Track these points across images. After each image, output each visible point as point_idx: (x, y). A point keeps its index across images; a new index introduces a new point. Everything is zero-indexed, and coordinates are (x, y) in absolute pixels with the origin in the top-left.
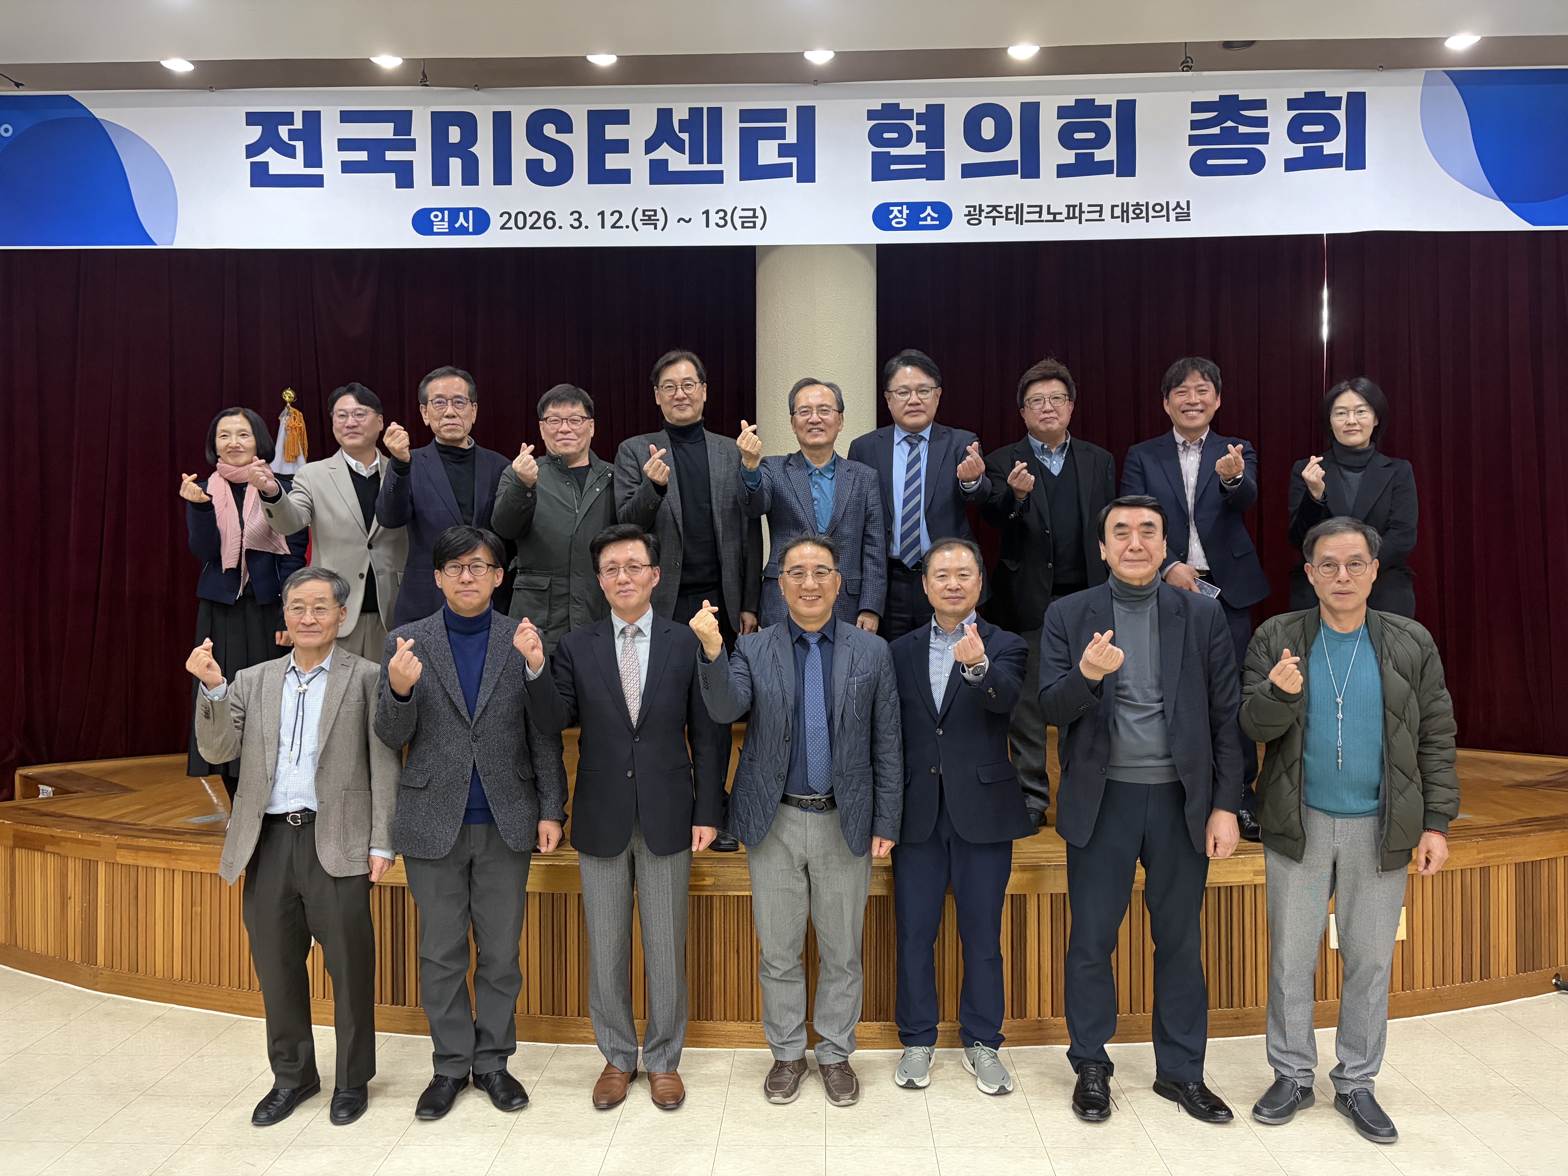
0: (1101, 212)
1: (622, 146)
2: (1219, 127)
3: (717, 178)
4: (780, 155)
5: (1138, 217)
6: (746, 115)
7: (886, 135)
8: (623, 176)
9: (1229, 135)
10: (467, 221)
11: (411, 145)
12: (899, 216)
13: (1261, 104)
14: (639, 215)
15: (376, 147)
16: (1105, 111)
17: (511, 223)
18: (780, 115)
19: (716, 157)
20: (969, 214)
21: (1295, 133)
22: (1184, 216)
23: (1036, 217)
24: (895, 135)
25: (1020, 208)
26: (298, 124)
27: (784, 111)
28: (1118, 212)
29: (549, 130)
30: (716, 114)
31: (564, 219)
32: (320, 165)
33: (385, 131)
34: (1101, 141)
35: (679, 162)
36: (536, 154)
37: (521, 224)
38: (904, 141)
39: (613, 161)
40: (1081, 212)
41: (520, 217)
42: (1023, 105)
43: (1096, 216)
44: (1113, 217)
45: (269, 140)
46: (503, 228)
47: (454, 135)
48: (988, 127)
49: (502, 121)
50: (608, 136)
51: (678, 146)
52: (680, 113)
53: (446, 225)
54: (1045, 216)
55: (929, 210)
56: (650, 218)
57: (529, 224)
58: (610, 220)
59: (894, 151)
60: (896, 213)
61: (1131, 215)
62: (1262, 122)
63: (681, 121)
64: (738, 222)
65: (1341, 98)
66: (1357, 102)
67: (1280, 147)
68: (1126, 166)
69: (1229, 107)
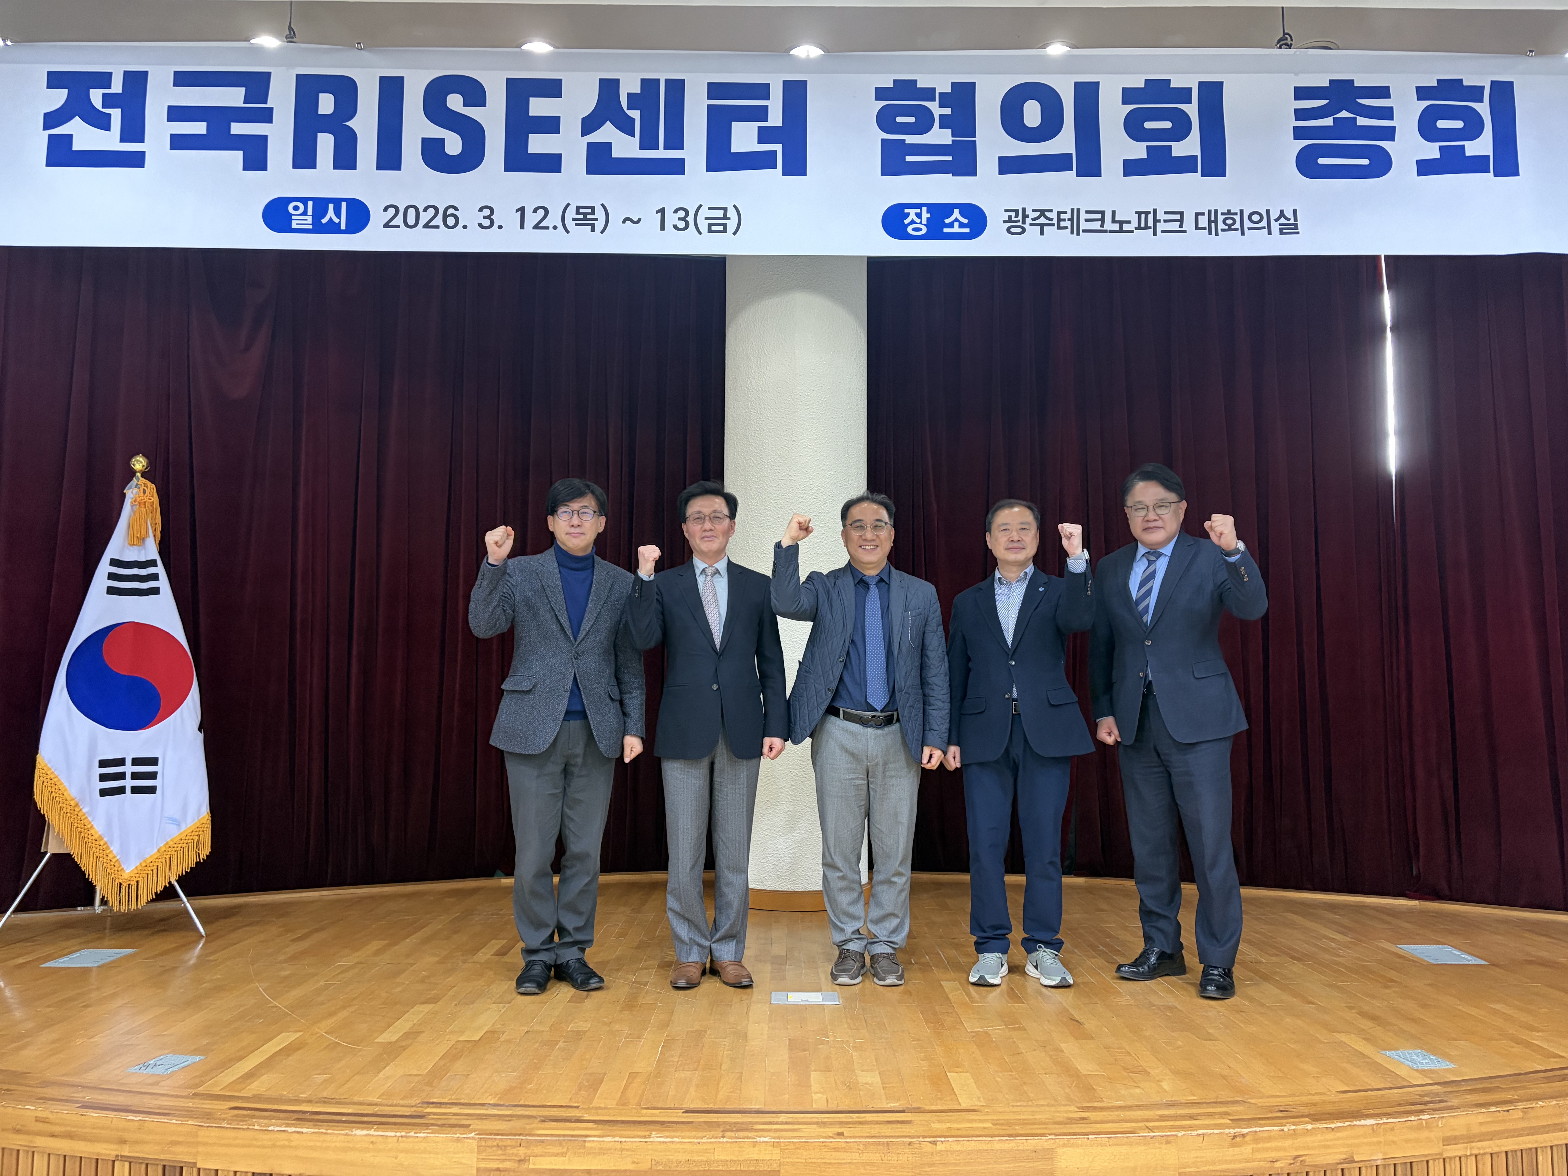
0: (1181, 221)
1: (551, 125)
2: (1331, 119)
3: (677, 167)
4: (760, 141)
5: (1230, 229)
6: (715, 90)
7: (899, 119)
8: (551, 163)
9: (1345, 128)
10: (338, 215)
11: (266, 116)
12: (917, 221)
13: (1383, 92)
14: (571, 213)
15: (218, 117)
16: (1184, 95)
17: (399, 221)
18: (762, 91)
19: (675, 140)
20: (1010, 220)
21: (1426, 126)
22: (1290, 228)
23: (1097, 225)
24: (911, 119)
25: (1075, 214)
26: (117, 87)
27: (766, 86)
28: (1203, 221)
29: (455, 102)
30: (676, 88)
31: (470, 215)
32: (142, 140)
33: (234, 97)
34: (1180, 132)
35: (626, 147)
36: (436, 132)
37: (411, 221)
38: (924, 124)
39: (538, 144)
40: (1156, 221)
41: (412, 212)
42: (1078, 85)
43: (1175, 226)
44: (1197, 228)
45: (76, 107)
46: (387, 225)
47: (326, 104)
48: (1032, 114)
49: (392, 90)
50: (533, 112)
51: (626, 127)
52: (630, 86)
53: (310, 220)
54: (1109, 225)
55: (956, 213)
56: (585, 217)
57: (422, 221)
58: (532, 219)
59: (910, 139)
60: (913, 216)
61: (1221, 226)
62: (1387, 113)
63: (630, 95)
64: (703, 225)
65: (1483, 88)
66: (1503, 92)
67: (1410, 145)
68: (1213, 164)
69: (1343, 94)
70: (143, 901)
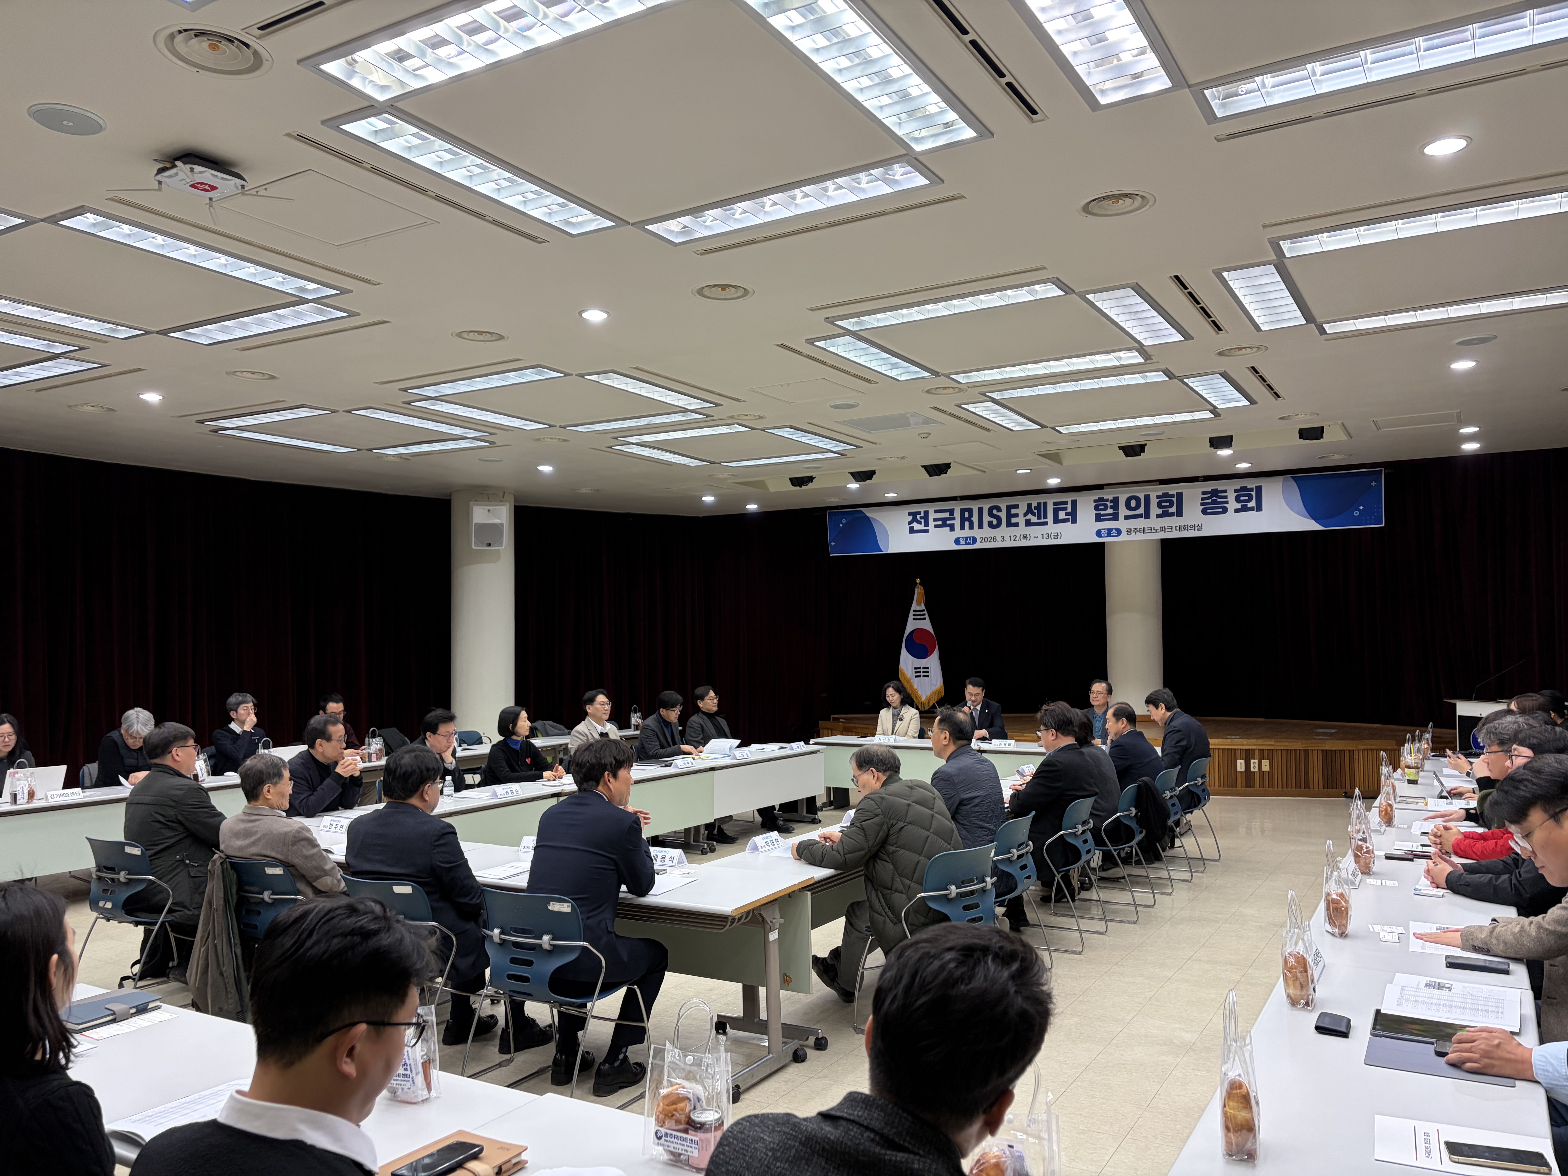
0: (1173, 529)
2: (1211, 500)
3: (1046, 524)
4: (1066, 515)
5: (1183, 530)
6: (1055, 504)
7: (1100, 508)
8: (1017, 525)
9: (1215, 502)
11: (954, 519)
13: (1225, 491)
14: (1022, 536)
15: (944, 520)
16: (1172, 496)
17: (983, 541)
18: (1066, 503)
19: (1045, 517)
20: (1127, 531)
21: (1237, 499)
22: (1200, 529)
23: (1150, 531)
24: (1103, 507)
25: (1144, 530)
26: (922, 515)
27: (1067, 501)
28: (1178, 528)
29: (995, 512)
30: (1045, 504)
31: (999, 539)
33: (947, 515)
34: (1171, 506)
35: (1034, 519)
37: (986, 541)
38: (1105, 508)
39: (1014, 520)
40: (1166, 529)
41: (986, 539)
42: (1145, 496)
43: (1171, 530)
44: (1177, 530)
45: (915, 520)
46: (981, 542)
47: (967, 515)
48: (1133, 503)
49: (981, 510)
50: (1012, 512)
51: (1034, 514)
52: (1034, 504)
54: (1153, 531)
56: (1025, 537)
57: (989, 541)
58: (1013, 538)
59: (1102, 512)
61: (1181, 529)
62: (1226, 497)
63: (1034, 507)
64: (1052, 537)
65: (1253, 488)
66: (1259, 489)
67: (1233, 505)
68: (1179, 513)
69: (1215, 493)
70: (928, 708)
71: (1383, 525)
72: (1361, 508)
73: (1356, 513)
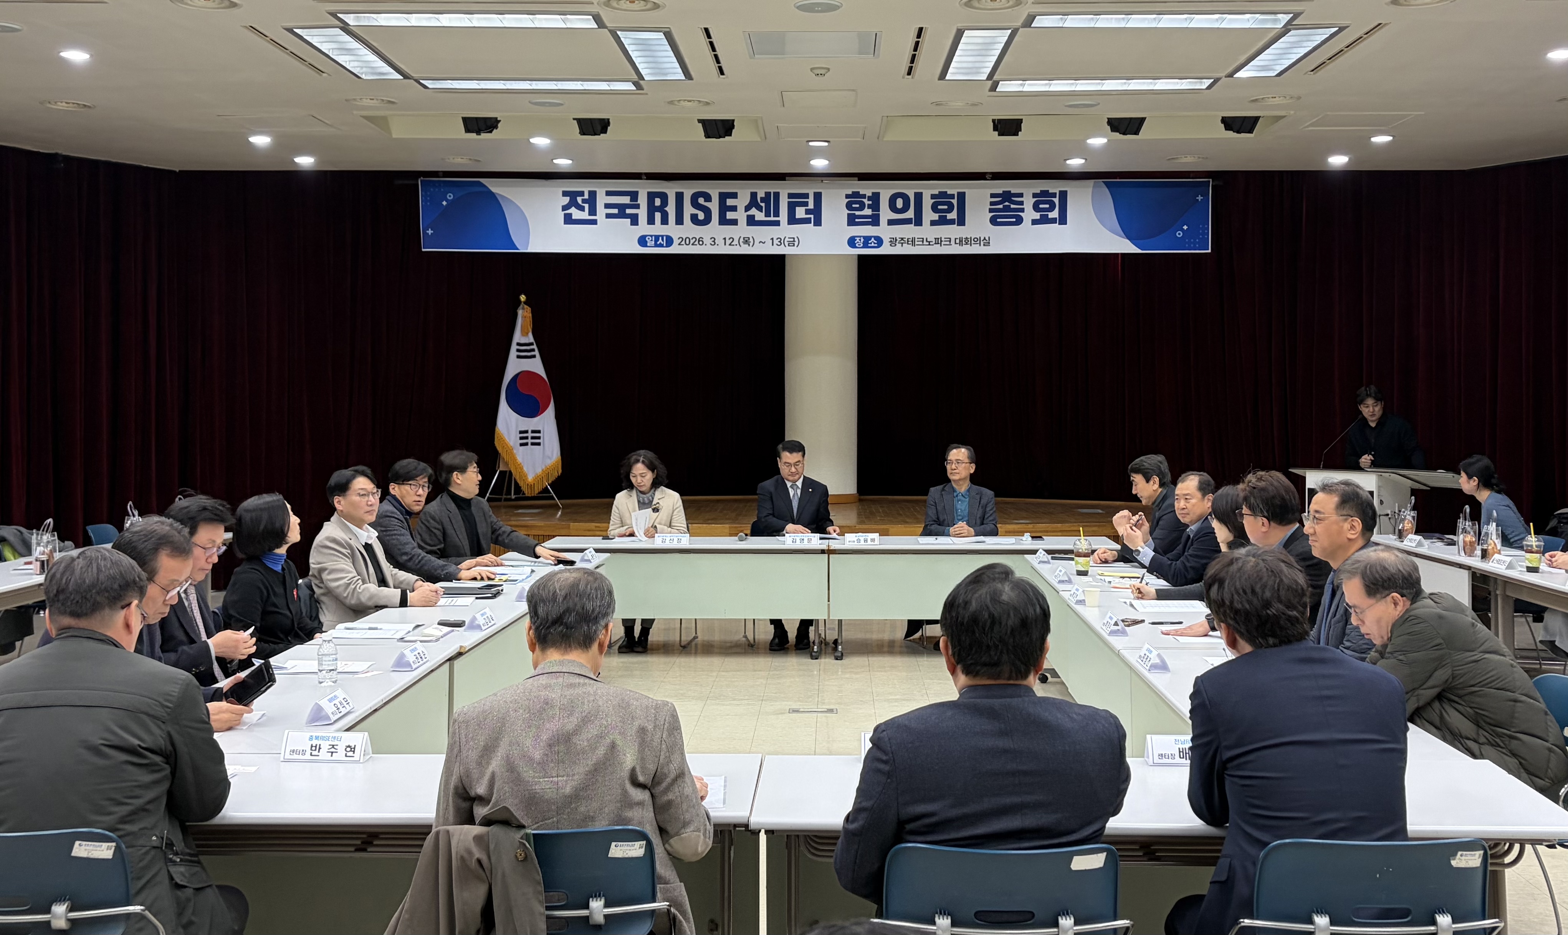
0: (950, 241)
2: (1002, 205)
3: (777, 223)
4: (806, 214)
5: (967, 244)
6: (791, 196)
7: (854, 206)
8: (734, 222)
9: (1007, 209)
10: (663, 241)
11: (637, 207)
12: (859, 242)
13: (1021, 195)
14: (742, 240)
15: (622, 207)
16: (952, 196)
17: (683, 243)
18: (806, 196)
19: (777, 214)
20: (891, 241)
21: (1036, 207)
22: (987, 244)
23: (921, 243)
24: (858, 206)
25: (913, 240)
26: (586, 196)
27: (808, 194)
28: (958, 241)
29: (701, 201)
30: (777, 195)
31: (707, 241)
32: (596, 215)
33: (626, 200)
34: (950, 210)
35: (760, 216)
36: (696, 211)
37: (687, 243)
38: (862, 208)
39: (730, 215)
40: (941, 241)
41: (688, 240)
42: (915, 194)
43: (948, 243)
44: (956, 243)
45: (573, 203)
46: (679, 244)
47: (658, 202)
48: (900, 203)
49: (680, 197)
50: (728, 204)
51: (760, 209)
52: (761, 194)
53: (653, 242)
54: (925, 243)
55: (873, 239)
56: (746, 241)
57: (691, 243)
58: (728, 242)
59: (857, 213)
60: (858, 240)
61: (964, 243)
62: (1022, 203)
63: (761, 198)
64: (786, 244)
65: (1056, 193)
66: (1063, 195)
67: (1029, 214)
68: (961, 221)
69: (1007, 196)
71: (1209, 251)
72: (1185, 227)
73: (1180, 234)
